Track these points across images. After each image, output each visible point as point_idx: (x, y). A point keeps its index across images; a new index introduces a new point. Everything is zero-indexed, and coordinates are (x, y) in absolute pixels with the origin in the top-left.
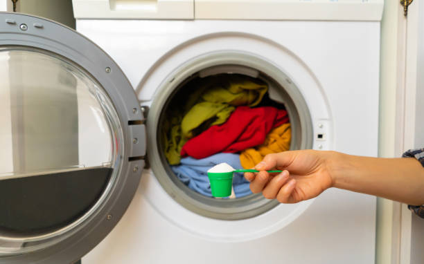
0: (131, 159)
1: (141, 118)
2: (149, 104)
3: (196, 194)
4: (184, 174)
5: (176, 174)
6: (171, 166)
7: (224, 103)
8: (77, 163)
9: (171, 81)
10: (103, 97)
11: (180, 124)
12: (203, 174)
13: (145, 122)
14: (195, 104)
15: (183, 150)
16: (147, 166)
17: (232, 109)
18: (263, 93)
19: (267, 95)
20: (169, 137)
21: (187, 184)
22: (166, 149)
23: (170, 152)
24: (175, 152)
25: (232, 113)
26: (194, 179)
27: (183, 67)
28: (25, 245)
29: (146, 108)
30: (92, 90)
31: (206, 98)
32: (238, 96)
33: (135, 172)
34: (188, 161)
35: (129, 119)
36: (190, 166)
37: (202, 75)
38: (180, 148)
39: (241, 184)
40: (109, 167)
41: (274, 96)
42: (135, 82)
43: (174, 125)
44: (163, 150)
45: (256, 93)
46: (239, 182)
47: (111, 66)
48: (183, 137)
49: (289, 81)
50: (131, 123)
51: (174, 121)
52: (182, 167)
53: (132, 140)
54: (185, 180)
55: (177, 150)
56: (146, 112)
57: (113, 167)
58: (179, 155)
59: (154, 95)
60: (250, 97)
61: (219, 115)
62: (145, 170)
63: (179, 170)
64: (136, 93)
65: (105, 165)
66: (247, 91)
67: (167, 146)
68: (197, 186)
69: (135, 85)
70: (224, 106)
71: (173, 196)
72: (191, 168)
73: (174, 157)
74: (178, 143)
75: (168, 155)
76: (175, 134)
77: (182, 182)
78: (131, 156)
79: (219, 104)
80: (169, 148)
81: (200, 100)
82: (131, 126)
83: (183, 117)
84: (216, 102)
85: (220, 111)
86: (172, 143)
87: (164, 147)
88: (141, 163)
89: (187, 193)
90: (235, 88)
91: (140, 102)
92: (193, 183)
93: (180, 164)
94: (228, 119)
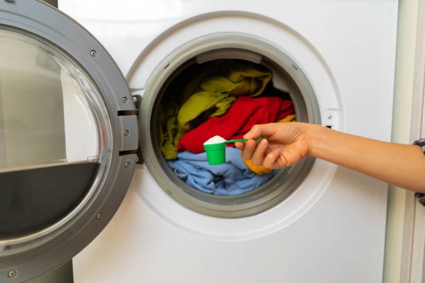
0: (122, 153)
1: (132, 108)
2: (141, 93)
3: (194, 190)
4: (182, 170)
5: (173, 169)
6: (167, 161)
7: (224, 93)
9: (166, 68)
10: (88, 85)
11: (176, 115)
12: (201, 169)
13: (137, 113)
14: (193, 93)
15: (179, 144)
16: (141, 161)
17: (232, 99)
18: (266, 81)
19: (271, 83)
20: (165, 130)
21: (185, 179)
22: (161, 143)
23: (166, 145)
24: (172, 146)
25: (232, 103)
26: (192, 174)
27: (179, 51)
28: (8, 247)
29: (138, 97)
30: (74, 74)
31: (204, 87)
32: (239, 84)
33: (126, 167)
34: (186, 155)
35: (119, 110)
36: (187, 161)
37: (200, 61)
38: (177, 142)
39: (242, 180)
40: (95, 161)
41: (279, 85)
42: (125, 68)
43: (171, 117)
44: (158, 144)
45: (258, 81)
46: (240, 177)
47: (96, 49)
48: (179, 130)
49: (295, 67)
50: (121, 113)
51: (171, 112)
52: (178, 162)
53: (123, 132)
54: (182, 176)
55: (173, 143)
56: (138, 102)
57: (100, 162)
58: (176, 149)
59: (147, 82)
60: (253, 86)
61: (218, 105)
62: (139, 165)
63: (176, 165)
64: (126, 81)
65: (91, 159)
66: (248, 79)
67: (163, 139)
68: (196, 182)
69: (125, 72)
70: (223, 96)
71: (169, 193)
72: (188, 163)
73: (171, 151)
74: (174, 136)
75: (163, 149)
76: (171, 126)
77: (179, 177)
78: (122, 150)
79: (219, 94)
80: (165, 142)
81: (198, 89)
82: (121, 117)
83: (179, 108)
84: (216, 92)
85: (220, 102)
86: (168, 136)
87: (159, 140)
88: (134, 157)
89: (185, 190)
90: (236, 75)
91: (131, 90)
92: (191, 179)
93: (177, 159)
94: (228, 110)
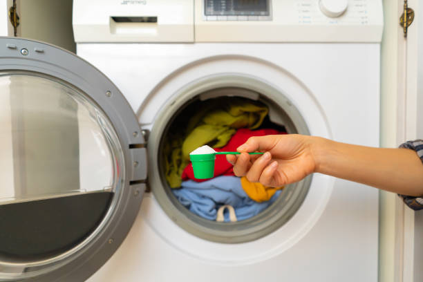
0: (132, 183)
1: (142, 141)
2: (150, 128)
3: (198, 218)
4: (185, 198)
5: (177, 197)
6: (172, 189)
7: (225, 126)
8: (78, 188)
9: (172, 104)
10: (104, 121)
11: (180, 147)
12: (203, 197)
13: (146, 146)
14: (196, 127)
15: (184, 173)
16: (148, 190)
17: (232, 131)
18: (263, 115)
19: (267, 117)
20: (170, 160)
21: (188, 207)
22: (166, 174)
23: (171, 175)
24: (176, 175)
25: (233, 136)
26: (196, 202)
27: (184, 89)
28: (26, 270)
29: (147, 131)
30: (93, 114)
31: (207, 120)
32: (239, 119)
33: (136, 196)
34: (189, 184)
35: (130, 143)
36: (191, 189)
37: (203, 98)
38: (181, 172)
39: (242, 207)
40: (110, 191)
41: (275, 118)
42: (136, 105)
43: (174, 148)
44: (164, 173)
45: (256, 115)
46: (241, 204)
47: (111, 89)
48: (183, 161)
49: (289, 103)
50: (132, 146)
51: (175, 144)
52: (183, 191)
53: (133, 164)
54: (186, 203)
55: (178, 173)
56: (147, 136)
57: (114, 191)
58: (180, 178)
59: (154, 118)
60: (251, 120)
61: (220, 138)
62: (147, 194)
63: (181, 193)
64: (136, 117)
65: (106, 188)
66: (247, 114)
67: (168, 169)
68: (199, 209)
69: (136, 108)
70: (224, 129)
71: (174, 220)
72: (191, 192)
73: (175, 180)
74: (179, 166)
75: (169, 179)
76: (175, 157)
77: (183, 205)
78: (132, 180)
79: (219, 127)
80: (170, 172)
81: (201, 123)
82: (132, 150)
83: (184, 140)
84: (217, 125)
85: (221, 134)
86: (173, 166)
87: (165, 171)
88: (143, 186)
89: (189, 217)
90: (236, 110)
91: (141, 125)
92: (194, 207)
93: (181, 188)
94: (228, 142)
